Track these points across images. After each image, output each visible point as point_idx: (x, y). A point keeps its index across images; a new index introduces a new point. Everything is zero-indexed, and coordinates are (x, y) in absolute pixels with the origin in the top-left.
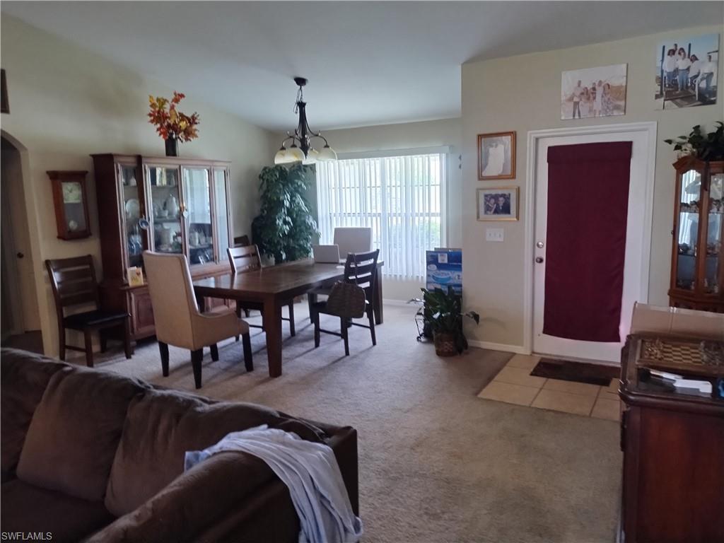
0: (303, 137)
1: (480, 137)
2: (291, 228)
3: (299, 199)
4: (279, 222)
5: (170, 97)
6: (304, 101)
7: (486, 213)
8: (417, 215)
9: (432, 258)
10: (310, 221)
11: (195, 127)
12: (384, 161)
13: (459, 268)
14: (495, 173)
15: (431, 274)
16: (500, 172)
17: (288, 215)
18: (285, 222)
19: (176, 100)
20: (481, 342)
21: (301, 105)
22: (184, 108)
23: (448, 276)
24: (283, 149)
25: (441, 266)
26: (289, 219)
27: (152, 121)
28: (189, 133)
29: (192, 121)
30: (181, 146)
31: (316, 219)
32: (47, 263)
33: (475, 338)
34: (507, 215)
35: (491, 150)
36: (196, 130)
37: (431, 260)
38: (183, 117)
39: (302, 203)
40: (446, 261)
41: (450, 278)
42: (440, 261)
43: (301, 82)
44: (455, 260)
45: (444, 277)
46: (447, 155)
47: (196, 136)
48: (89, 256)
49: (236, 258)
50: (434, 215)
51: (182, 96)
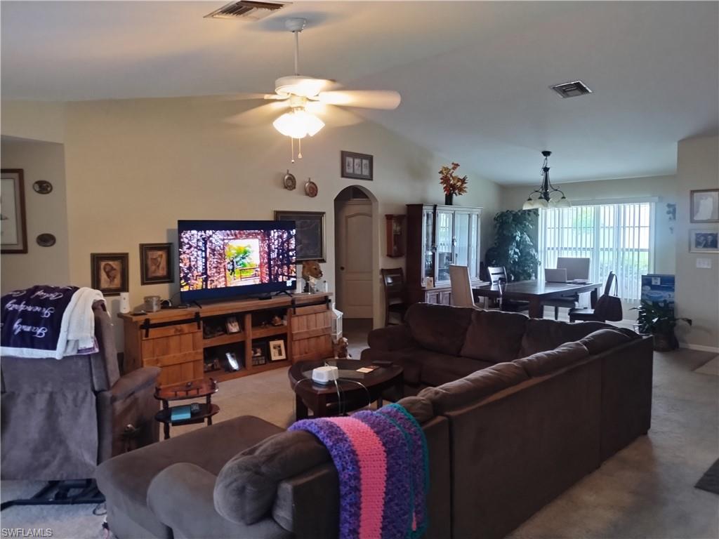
0: (545, 192)
1: (693, 192)
2: (519, 258)
3: (525, 236)
4: (511, 252)
5: (450, 167)
6: (548, 167)
7: (696, 247)
8: (627, 250)
9: (647, 281)
10: (533, 252)
11: (465, 185)
12: (599, 208)
13: (671, 289)
14: (705, 219)
15: (646, 293)
16: (709, 218)
17: (516, 248)
18: (516, 253)
19: (454, 168)
20: (690, 345)
21: (546, 170)
22: (458, 173)
23: (659, 295)
24: (530, 199)
25: (654, 287)
26: (517, 250)
27: (442, 183)
28: (461, 190)
29: (463, 181)
30: (455, 198)
31: (537, 251)
32: (383, 271)
33: (684, 341)
34: (716, 249)
35: (702, 202)
36: (465, 187)
37: (645, 282)
38: (459, 180)
39: (528, 239)
40: (659, 284)
41: (661, 297)
42: (653, 283)
43: (546, 154)
44: (668, 283)
45: (657, 296)
46: (656, 203)
47: (465, 191)
48: (401, 268)
49: (493, 274)
50: (642, 250)
51: (457, 165)
